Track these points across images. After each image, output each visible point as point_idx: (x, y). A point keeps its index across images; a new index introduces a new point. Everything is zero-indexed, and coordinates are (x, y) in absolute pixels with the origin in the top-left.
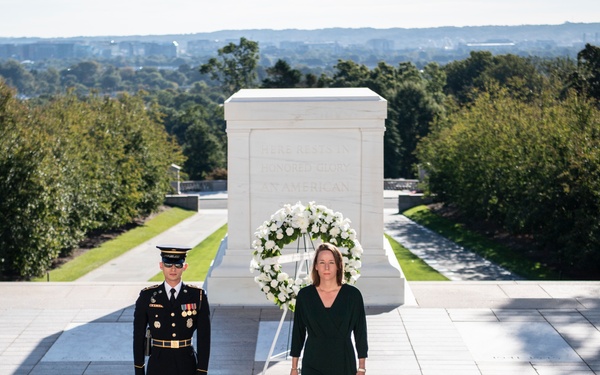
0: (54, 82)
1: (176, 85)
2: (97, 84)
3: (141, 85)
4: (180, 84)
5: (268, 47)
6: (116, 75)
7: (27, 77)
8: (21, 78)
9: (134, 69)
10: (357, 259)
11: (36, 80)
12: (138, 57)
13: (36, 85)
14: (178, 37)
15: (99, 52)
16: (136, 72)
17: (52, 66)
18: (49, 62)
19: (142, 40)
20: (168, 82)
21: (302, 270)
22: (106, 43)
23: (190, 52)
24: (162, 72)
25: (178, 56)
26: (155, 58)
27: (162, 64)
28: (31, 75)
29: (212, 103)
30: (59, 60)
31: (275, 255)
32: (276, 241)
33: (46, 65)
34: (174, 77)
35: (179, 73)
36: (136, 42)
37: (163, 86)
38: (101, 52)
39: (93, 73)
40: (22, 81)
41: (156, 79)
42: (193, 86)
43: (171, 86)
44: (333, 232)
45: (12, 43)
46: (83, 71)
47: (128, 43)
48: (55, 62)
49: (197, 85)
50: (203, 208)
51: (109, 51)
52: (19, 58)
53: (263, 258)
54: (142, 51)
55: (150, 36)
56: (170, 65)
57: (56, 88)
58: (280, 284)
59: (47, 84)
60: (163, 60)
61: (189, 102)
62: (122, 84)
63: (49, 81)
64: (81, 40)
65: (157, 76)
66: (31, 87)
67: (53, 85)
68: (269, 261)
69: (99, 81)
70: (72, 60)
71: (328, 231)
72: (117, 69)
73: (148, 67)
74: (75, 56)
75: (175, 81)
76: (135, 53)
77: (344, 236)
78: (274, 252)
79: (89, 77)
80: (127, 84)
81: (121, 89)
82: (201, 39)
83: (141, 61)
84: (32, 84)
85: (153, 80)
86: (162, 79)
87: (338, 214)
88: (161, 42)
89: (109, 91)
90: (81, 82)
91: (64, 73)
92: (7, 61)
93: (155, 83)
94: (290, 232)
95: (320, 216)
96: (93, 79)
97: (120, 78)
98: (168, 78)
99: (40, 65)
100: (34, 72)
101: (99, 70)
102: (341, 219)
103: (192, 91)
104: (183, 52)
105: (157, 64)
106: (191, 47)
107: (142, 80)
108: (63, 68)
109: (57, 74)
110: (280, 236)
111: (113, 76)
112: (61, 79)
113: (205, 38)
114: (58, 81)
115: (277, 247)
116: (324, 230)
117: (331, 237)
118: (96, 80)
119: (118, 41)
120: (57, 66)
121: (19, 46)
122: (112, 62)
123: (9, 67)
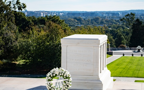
0: (89, 22)
1: (118, 23)
2: (99, 23)
3: (110, 23)
4: (119, 23)
5: (142, 14)
6: (104, 21)
7: (83, 21)
8: (81, 21)
9: (108, 19)
10: (70, 82)
11: (85, 21)
12: (110, 16)
13: (85, 23)
14: (120, 12)
15: (100, 15)
16: (109, 20)
17: (89, 18)
18: (88, 17)
19: (111, 12)
20: (116, 22)
21: (58, 84)
22: (102, 13)
23: (122, 15)
24: (115, 20)
25: (120, 16)
26: (114, 17)
27: (115, 18)
28: (84, 20)
29: (126, 28)
30: (91, 17)
31: (51, 80)
32: (51, 77)
33: (88, 18)
34: (118, 21)
35: (119, 20)
36: (110, 13)
37: (115, 23)
38: (101, 15)
39: (98, 20)
40: (82, 22)
41: (114, 22)
42: (122, 23)
43: (117, 24)
44: (65, 75)
45: (80, 12)
46: (96, 20)
47: (108, 13)
48: (90, 17)
49: (123, 23)
50: (114, 55)
51: (103, 15)
52: (81, 16)
53: (48, 81)
54: (111, 15)
55: (113, 11)
56: (117, 18)
57: (90, 23)
58: (51, 88)
59: (87, 22)
60: (116, 17)
61: (120, 27)
62: (105, 23)
63: (88, 22)
64: (97, 12)
65: (114, 21)
66: (84, 23)
67: (89, 23)
68: (49, 82)
69: (100, 22)
70: (94, 17)
71: (63, 75)
72: (104, 19)
73: (112, 19)
74: (95, 16)
75: (118, 22)
76: (109, 15)
77: (67, 76)
78: (50, 80)
79: (98, 21)
80: (107, 23)
81: (105, 24)
82: (125, 12)
83: (110, 17)
84: (84, 22)
85: (113, 22)
86: (115, 22)
87: (66, 71)
88: (115, 13)
89: (102, 24)
90: (95, 22)
91: (92, 20)
92: (78, 17)
93: (113, 23)
94: (54, 75)
95: (62, 71)
96: (98, 22)
97: (105, 21)
98: (116, 21)
99: (86, 18)
100: (85, 20)
101: (100, 19)
102: (67, 72)
103: (122, 25)
104: (121, 15)
105: (114, 18)
106: (123, 14)
107: (110, 22)
108: (91, 19)
109: (90, 20)
110: (52, 76)
111: (103, 21)
112: (91, 21)
113: (126, 12)
114: (90, 22)
115: (51, 79)
116: (62, 75)
117: (64, 76)
118: (99, 22)
119: (105, 12)
120: (90, 18)
121: (82, 13)
122: (103, 17)
123: (79, 18)
